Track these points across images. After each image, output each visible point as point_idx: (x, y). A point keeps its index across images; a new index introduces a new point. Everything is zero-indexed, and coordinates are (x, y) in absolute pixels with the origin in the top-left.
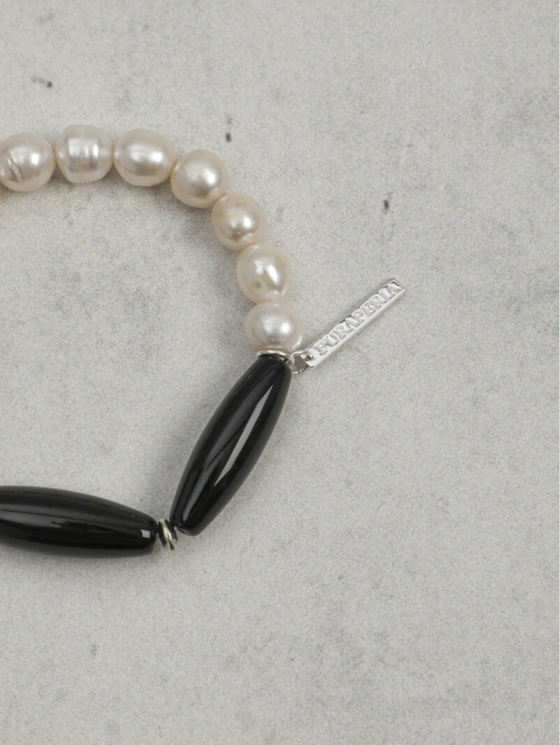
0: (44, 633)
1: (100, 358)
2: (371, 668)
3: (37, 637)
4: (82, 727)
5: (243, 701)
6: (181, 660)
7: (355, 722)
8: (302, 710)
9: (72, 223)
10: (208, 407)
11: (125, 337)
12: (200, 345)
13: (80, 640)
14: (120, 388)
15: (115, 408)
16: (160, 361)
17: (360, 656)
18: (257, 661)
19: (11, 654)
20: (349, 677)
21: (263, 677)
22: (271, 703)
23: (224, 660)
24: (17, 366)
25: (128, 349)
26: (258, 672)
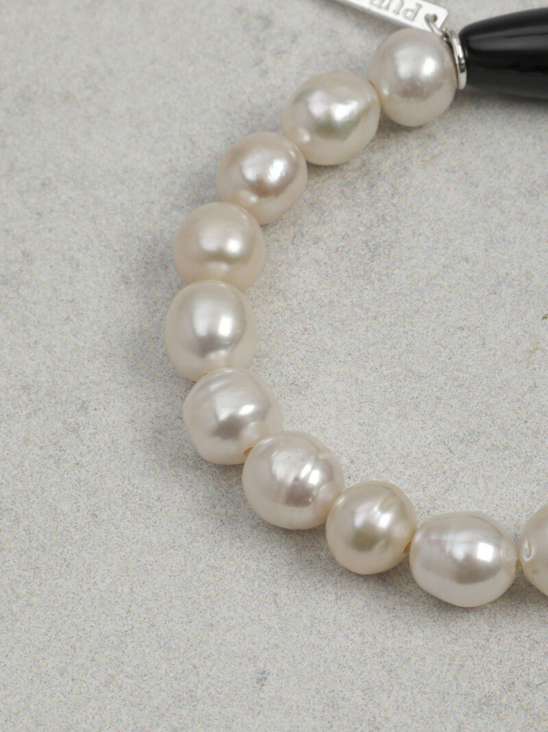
0: (182, 651)
1: (298, 259)
3: (171, 656)
6: (404, 698)
9: (266, 72)
10: (466, 330)
11: (339, 229)
12: (457, 242)
13: (241, 664)
14: (327, 301)
15: (317, 328)
16: (393, 263)
18: (529, 703)
19: (130, 681)
23: (476, 700)
24: (166, 268)
25: (344, 247)
26: (531, 722)
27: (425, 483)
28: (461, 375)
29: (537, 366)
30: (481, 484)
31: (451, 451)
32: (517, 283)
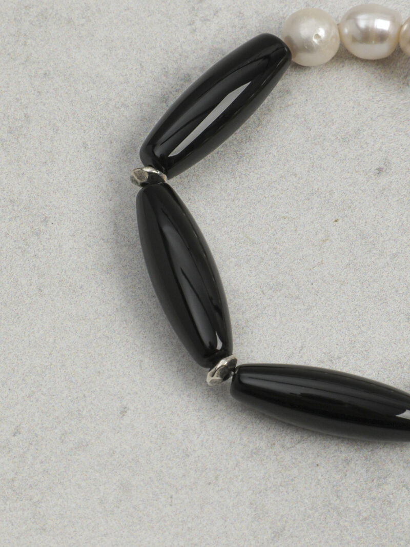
0: (79, 384)
2: (394, 491)
3: (71, 387)
4: (95, 479)
5: (260, 492)
6: (207, 440)
7: (367, 537)
8: (317, 514)
9: (195, 30)
10: (286, 219)
12: (292, 163)
13: (112, 400)
15: (197, 200)
16: (250, 168)
17: (385, 478)
18: (281, 458)
19: (44, 397)
20: (370, 495)
21: (285, 475)
22: (287, 500)
23: (250, 450)
24: (112, 143)
25: (222, 152)
26: (280, 469)
27: (244, 309)
28: (279, 247)
29: (325, 250)
30: (278, 317)
31: (263, 293)
32: (324, 196)
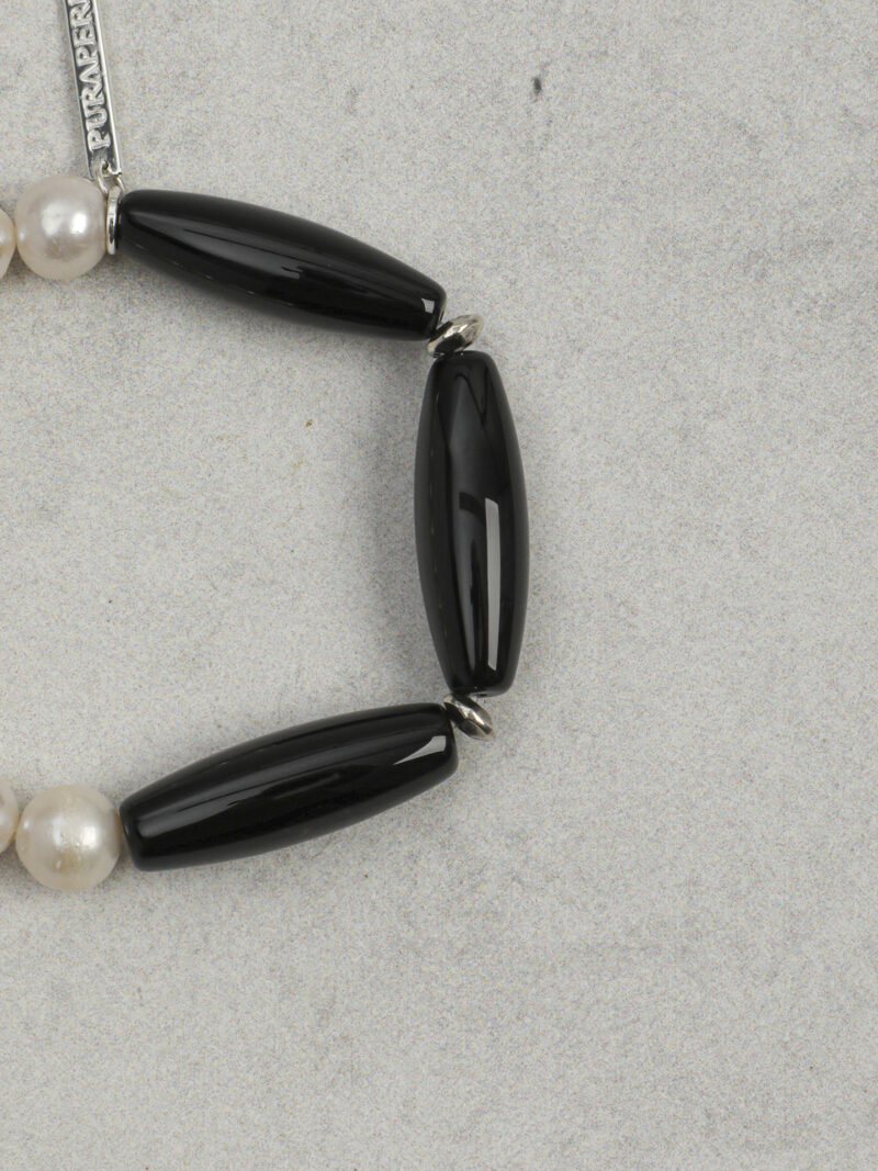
1: (40, 353)
2: (499, 892)
4: (8, 989)
5: (282, 947)
7: (470, 983)
8: (382, 964)
10: (225, 440)
11: (82, 316)
14: (74, 406)
15: (65, 440)
16: (143, 358)
17: (481, 871)
18: (305, 878)
20: (462, 907)
21: (316, 906)
22: (328, 950)
25: (88, 338)
26: (307, 898)
27: (188, 625)
28: (223, 496)
29: (302, 483)
30: (248, 626)
31: (215, 588)
32: (279, 381)
